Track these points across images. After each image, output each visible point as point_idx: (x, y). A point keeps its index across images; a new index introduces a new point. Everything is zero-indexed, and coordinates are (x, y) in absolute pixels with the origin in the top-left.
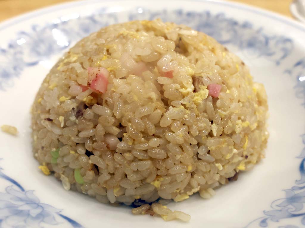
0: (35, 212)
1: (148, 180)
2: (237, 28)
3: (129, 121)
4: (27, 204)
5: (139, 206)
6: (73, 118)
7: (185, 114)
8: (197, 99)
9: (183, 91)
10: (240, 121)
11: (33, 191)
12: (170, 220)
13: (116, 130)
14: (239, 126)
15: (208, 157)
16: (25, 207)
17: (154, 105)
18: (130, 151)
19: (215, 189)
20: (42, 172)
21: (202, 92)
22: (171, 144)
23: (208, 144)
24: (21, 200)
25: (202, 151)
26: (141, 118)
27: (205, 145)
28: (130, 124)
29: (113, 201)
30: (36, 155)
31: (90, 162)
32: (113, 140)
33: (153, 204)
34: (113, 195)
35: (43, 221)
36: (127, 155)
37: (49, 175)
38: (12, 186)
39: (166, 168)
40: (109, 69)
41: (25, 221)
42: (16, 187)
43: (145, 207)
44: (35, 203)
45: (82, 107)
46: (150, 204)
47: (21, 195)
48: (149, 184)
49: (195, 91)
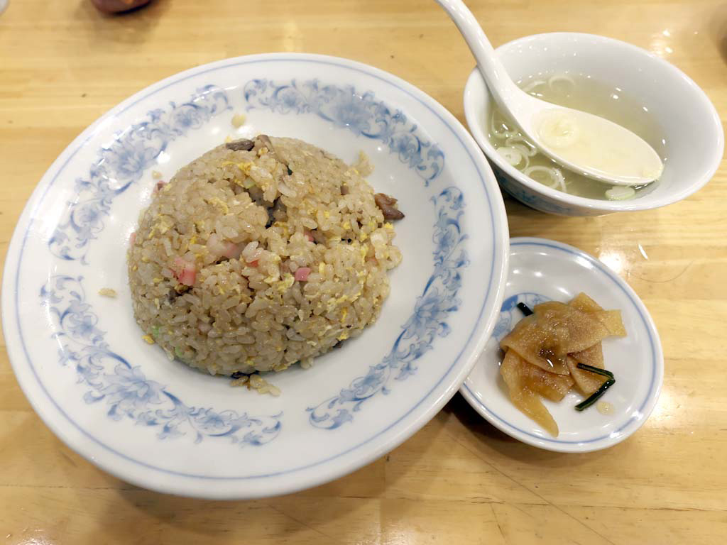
0: (141, 392)
1: (241, 361)
2: (388, 118)
3: (217, 312)
4: (135, 383)
5: (238, 378)
6: (167, 303)
7: (269, 305)
8: (282, 289)
9: (268, 281)
10: (333, 299)
11: (140, 366)
12: (264, 393)
13: (206, 319)
14: (332, 304)
15: (297, 338)
16: (133, 388)
17: (239, 298)
18: (221, 337)
19: (316, 358)
20: (144, 341)
21: (286, 281)
22: (257, 332)
23: (295, 327)
24: (128, 379)
25: (290, 334)
26: (228, 310)
27: (293, 327)
28: (217, 315)
29: (213, 373)
30: (139, 321)
31: (187, 344)
32: (204, 328)
33: (251, 377)
34: (213, 370)
35: (149, 402)
36: (219, 342)
37: (153, 344)
38: (119, 365)
39: (255, 350)
40: (197, 255)
41: (134, 404)
42: (123, 366)
43: (243, 380)
44: (141, 381)
45: (174, 295)
46: (249, 375)
47: (128, 374)
48: (242, 363)
49: (281, 279)
